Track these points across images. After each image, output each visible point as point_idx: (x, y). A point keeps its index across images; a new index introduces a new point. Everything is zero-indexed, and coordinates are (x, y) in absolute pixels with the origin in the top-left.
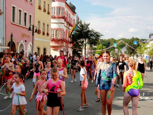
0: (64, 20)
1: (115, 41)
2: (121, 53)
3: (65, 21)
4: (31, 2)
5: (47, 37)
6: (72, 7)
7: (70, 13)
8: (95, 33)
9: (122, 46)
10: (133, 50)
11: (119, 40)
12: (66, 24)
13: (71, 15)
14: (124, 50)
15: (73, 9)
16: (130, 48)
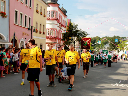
0: (57, 21)
1: (100, 39)
4: (30, 7)
5: (43, 35)
6: (64, 10)
7: (62, 16)
8: (82, 32)
9: (106, 43)
10: (115, 46)
11: (103, 38)
12: (58, 25)
13: (63, 18)
14: (107, 47)
15: (64, 12)
16: (112, 45)
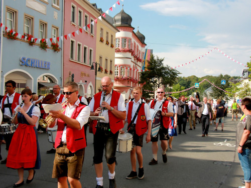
0: (130, 54)
1: (197, 80)
2: (206, 95)
3: (132, 55)
7: (137, 43)
8: (171, 71)
9: (207, 86)
10: (221, 92)
11: (203, 78)
12: (133, 59)
13: (140, 48)
14: (209, 91)
15: (141, 39)
16: (217, 89)
